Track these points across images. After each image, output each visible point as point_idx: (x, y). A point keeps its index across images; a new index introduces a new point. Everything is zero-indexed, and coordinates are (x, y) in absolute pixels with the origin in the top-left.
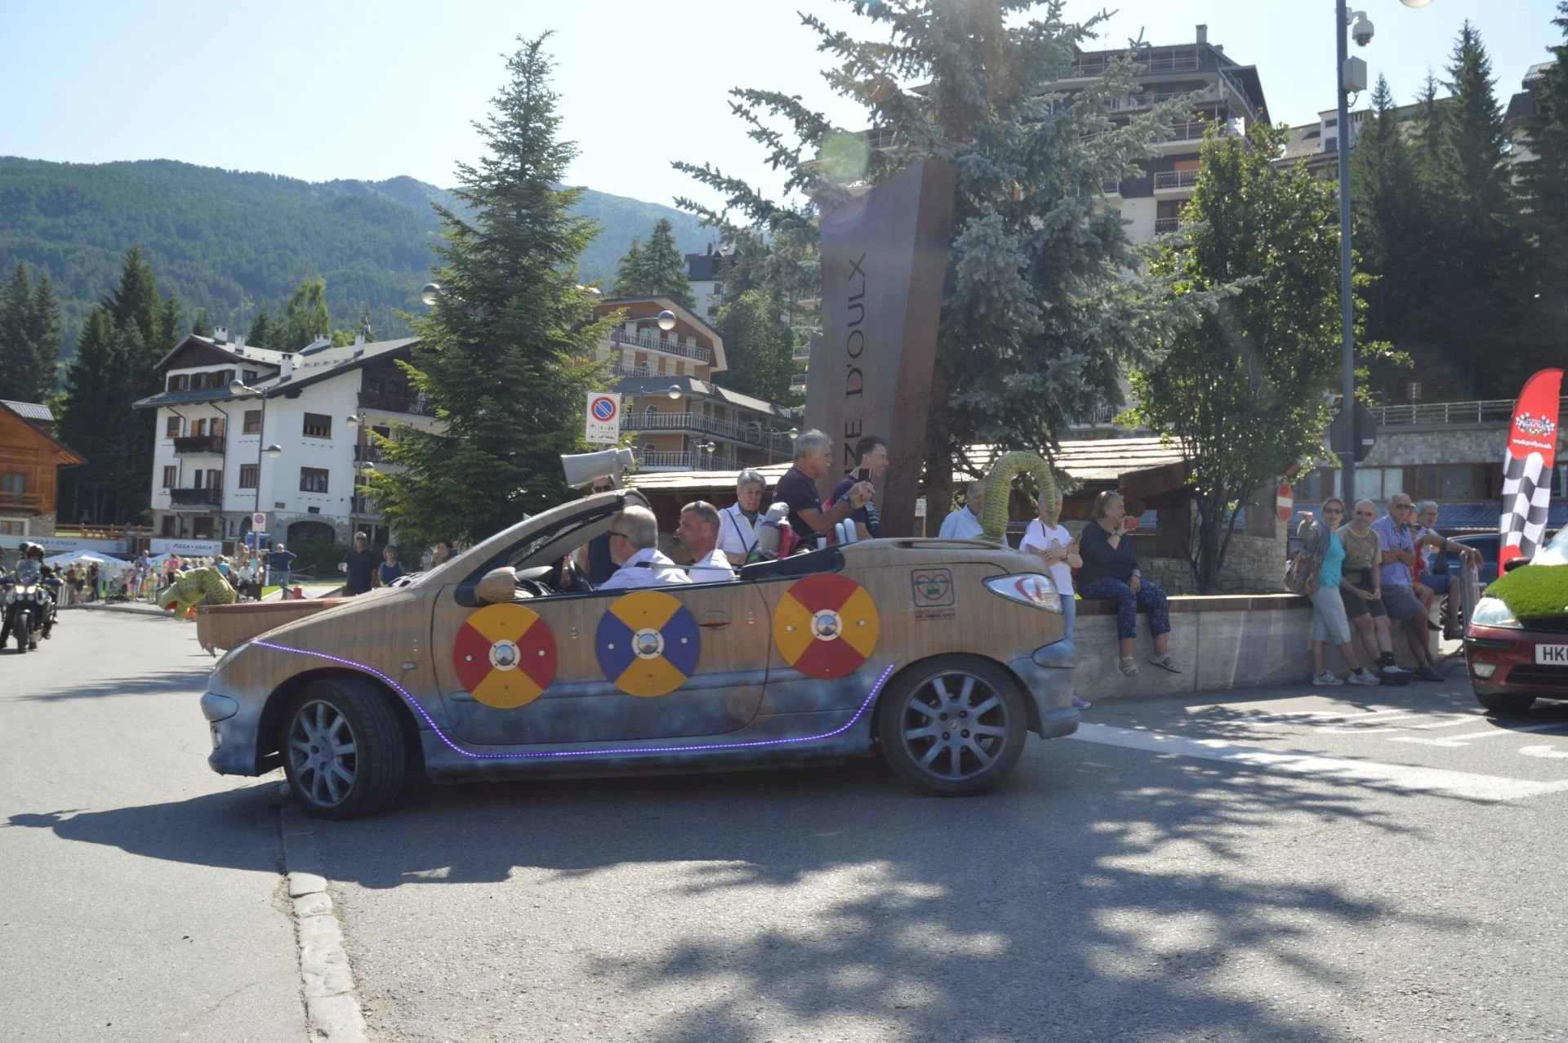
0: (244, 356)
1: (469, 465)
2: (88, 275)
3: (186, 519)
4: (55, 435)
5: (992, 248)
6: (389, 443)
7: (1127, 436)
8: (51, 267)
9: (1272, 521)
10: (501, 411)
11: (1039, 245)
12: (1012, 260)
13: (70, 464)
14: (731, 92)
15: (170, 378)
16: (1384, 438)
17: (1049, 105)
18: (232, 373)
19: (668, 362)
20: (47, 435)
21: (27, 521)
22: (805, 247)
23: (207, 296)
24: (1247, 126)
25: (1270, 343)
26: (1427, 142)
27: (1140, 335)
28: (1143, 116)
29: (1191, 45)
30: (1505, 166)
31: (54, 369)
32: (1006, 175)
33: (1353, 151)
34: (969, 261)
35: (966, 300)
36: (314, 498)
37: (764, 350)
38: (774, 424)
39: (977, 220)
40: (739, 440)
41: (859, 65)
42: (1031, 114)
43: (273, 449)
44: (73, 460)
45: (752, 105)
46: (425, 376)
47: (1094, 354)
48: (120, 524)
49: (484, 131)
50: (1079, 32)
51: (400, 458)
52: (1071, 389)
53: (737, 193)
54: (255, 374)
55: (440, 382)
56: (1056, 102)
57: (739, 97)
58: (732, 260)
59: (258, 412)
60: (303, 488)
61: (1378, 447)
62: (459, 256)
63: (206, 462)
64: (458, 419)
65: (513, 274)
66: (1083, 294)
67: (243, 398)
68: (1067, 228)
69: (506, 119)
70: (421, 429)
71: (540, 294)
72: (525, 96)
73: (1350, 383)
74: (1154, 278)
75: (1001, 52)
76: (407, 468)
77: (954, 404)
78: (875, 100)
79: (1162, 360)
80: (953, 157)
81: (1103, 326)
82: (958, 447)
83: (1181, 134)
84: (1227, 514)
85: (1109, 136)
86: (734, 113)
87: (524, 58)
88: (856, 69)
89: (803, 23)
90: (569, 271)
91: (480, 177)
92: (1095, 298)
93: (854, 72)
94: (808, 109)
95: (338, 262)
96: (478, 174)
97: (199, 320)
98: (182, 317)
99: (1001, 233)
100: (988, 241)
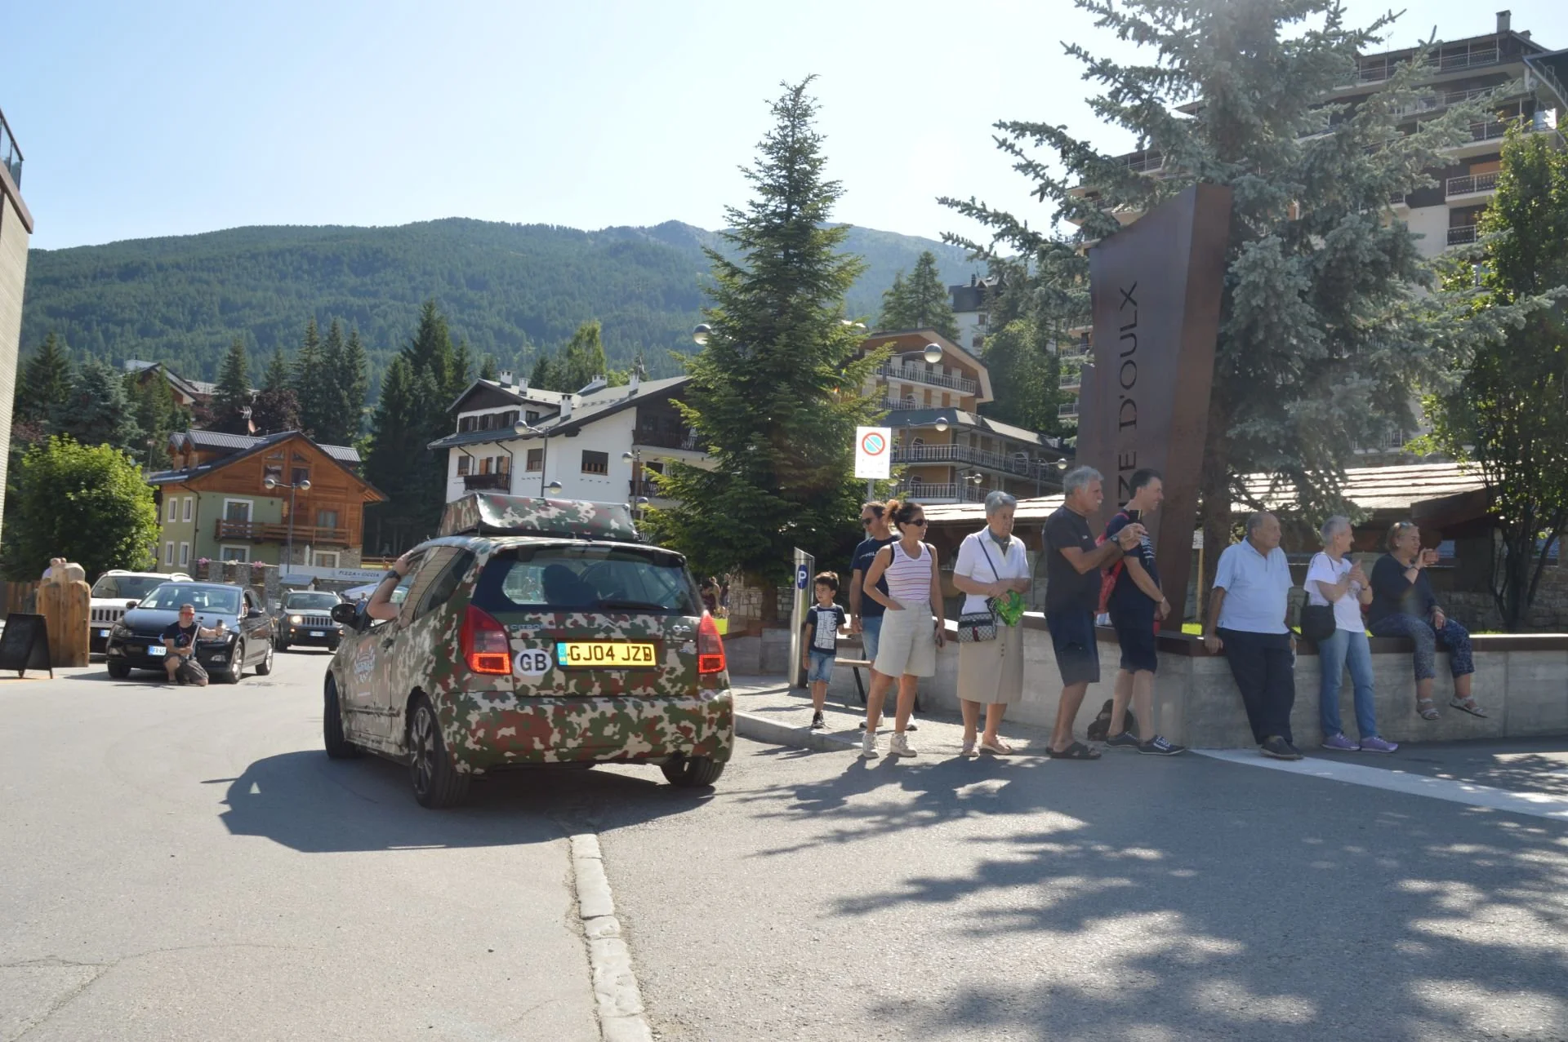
0: (528, 398)
1: (740, 500)
2: (392, 326)
4: (362, 475)
5: (1270, 271)
6: (664, 479)
7: (1418, 461)
8: (360, 322)
10: (771, 447)
11: (1320, 266)
12: (1292, 284)
13: (374, 502)
14: (995, 125)
15: (461, 420)
17: (1329, 118)
18: (517, 414)
19: (933, 393)
20: (355, 475)
21: (337, 554)
22: (1073, 277)
23: (493, 342)
24: (1559, 117)
27: (1434, 356)
28: (1435, 121)
29: (1491, 36)
31: (361, 414)
32: (1284, 194)
34: (1246, 287)
35: (1243, 326)
37: (1030, 380)
38: (1041, 455)
39: (1253, 243)
40: (1006, 471)
41: (1125, 91)
42: (1309, 130)
43: (554, 485)
44: (377, 497)
45: (1017, 137)
46: (698, 414)
47: (1383, 378)
49: (751, 176)
50: (1362, 37)
51: (674, 493)
52: (1358, 416)
53: (1004, 226)
54: (537, 414)
55: (712, 419)
56: (1335, 113)
57: (1003, 129)
58: (997, 290)
59: (540, 451)
62: (729, 296)
64: (730, 455)
65: (782, 313)
66: (1368, 315)
67: (526, 437)
68: (1351, 246)
69: (772, 162)
70: (695, 465)
71: (809, 331)
72: (790, 139)
74: (1449, 294)
75: (1275, 67)
76: (681, 503)
77: (1232, 433)
78: (1142, 125)
79: (1459, 382)
80: (1226, 179)
81: (1392, 348)
82: (1236, 476)
83: (1478, 135)
84: (1538, 543)
85: (1395, 145)
86: (999, 147)
87: (789, 103)
88: (1122, 95)
89: (1066, 54)
90: (836, 308)
91: (748, 219)
92: (1383, 318)
93: (1120, 99)
94: (1074, 138)
95: (614, 307)
96: (747, 217)
97: (486, 365)
98: (472, 363)
99: (1279, 255)
100: (1266, 265)
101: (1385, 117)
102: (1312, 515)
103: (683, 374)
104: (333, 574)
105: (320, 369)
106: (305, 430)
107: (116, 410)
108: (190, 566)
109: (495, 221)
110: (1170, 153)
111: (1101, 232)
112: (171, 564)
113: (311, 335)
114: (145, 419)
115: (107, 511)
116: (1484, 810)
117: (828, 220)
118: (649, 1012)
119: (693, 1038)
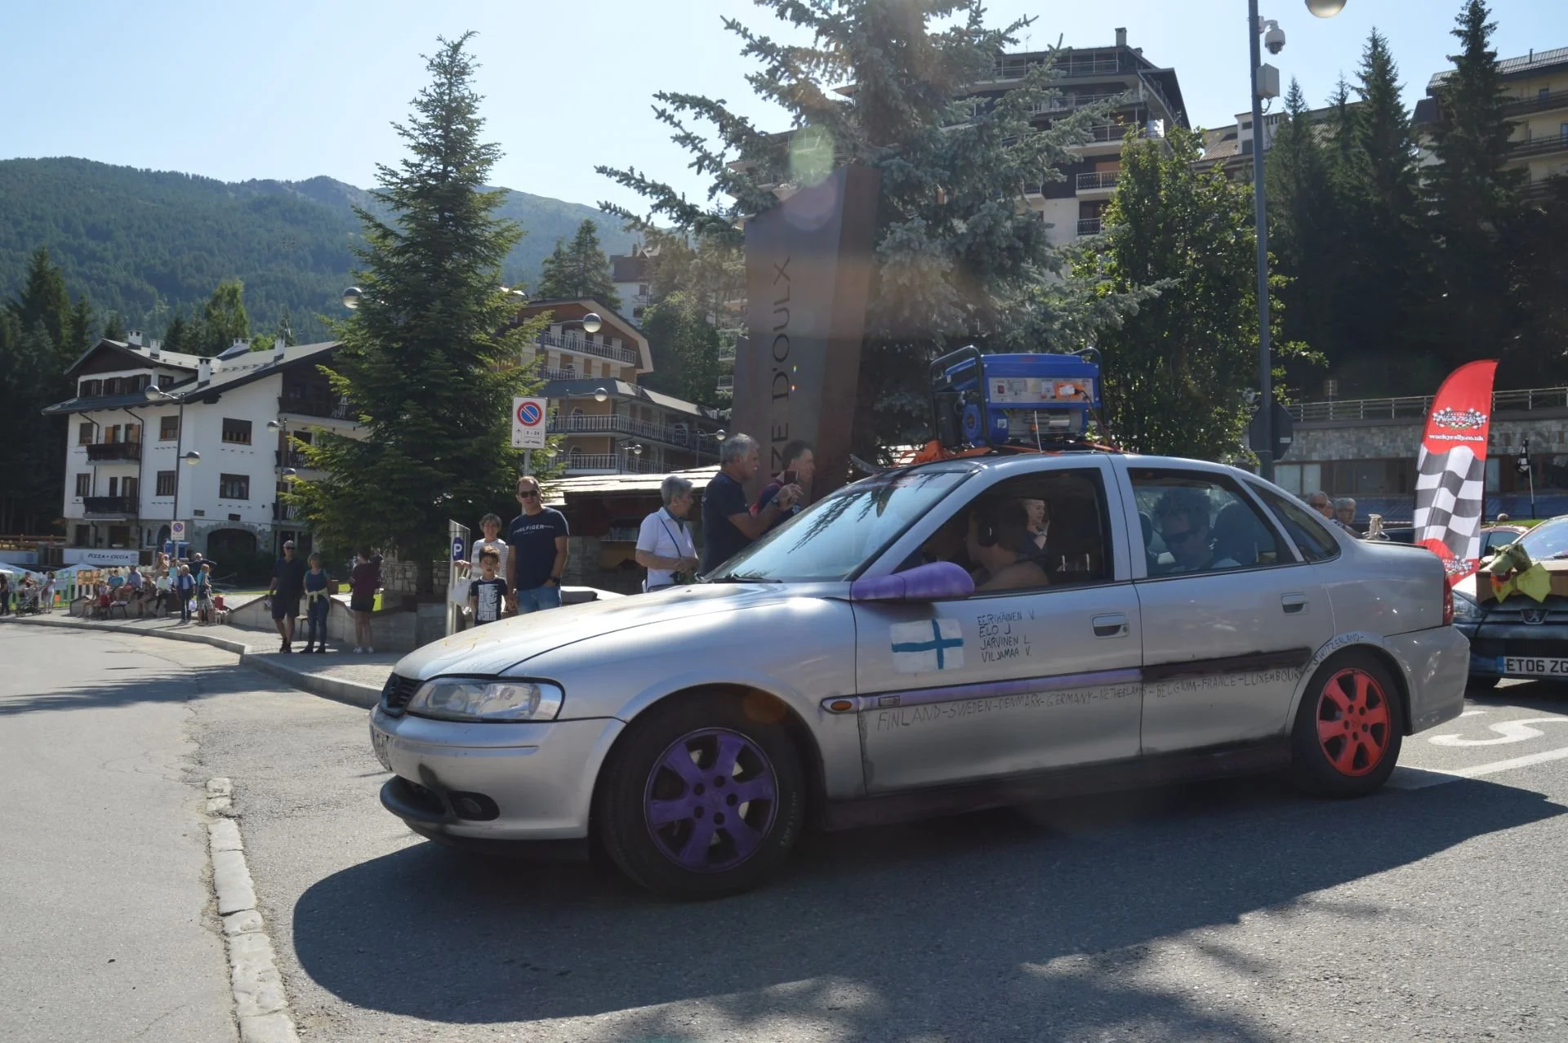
0: (160, 361)
1: (393, 471)
3: (100, 528)
5: (916, 252)
6: (311, 449)
10: (426, 415)
11: (962, 248)
12: (936, 265)
14: (655, 96)
15: (82, 383)
16: (1302, 434)
17: (972, 109)
18: (148, 378)
19: (594, 363)
22: (730, 251)
23: (119, 299)
24: (1166, 128)
26: (1339, 145)
27: (1063, 337)
28: (1063, 121)
29: (1111, 48)
30: (1413, 169)
32: (930, 179)
33: (1269, 153)
34: (895, 265)
35: (891, 303)
36: (235, 505)
37: (690, 352)
38: (701, 426)
39: (901, 224)
40: (665, 442)
41: (783, 69)
42: (953, 119)
43: (191, 455)
45: (677, 109)
46: (348, 382)
49: (405, 133)
50: (1000, 37)
51: (323, 464)
53: (662, 198)
54: (172, 379)
55: (363, 387)
56: (978, 106)
57: (663, 101)
58: (658, 261)
59: (177, 417)
60: (223, 495)
61: (1295, 443)
62: (381, 259)
63: (122, 470)
64: (382, 425)
65: (434, 279)
66: (1004, 298)
67: (159, 404)
68: (989, 232)
69: (427, 121)
70: (344, 435)
71: (464, 297)
72: (446, 98)
73: (1267, 383)
74: (1077, 279)
75: (923, 57)
76: (330, 474)
77: (879, 407)
78: (798, 104)
80: (876, 162)
81: (1026, 328)
82: (884, 447)
83: (1100, 135)
85: (1030, 140)
86: (658, 118)
87: (445, 59)
88: (779, 73)
89: (726, 28)
90: (493, 274)
91: (402, 179)
92: (1019, 299)
93: (777, 77)
94: (732, 113)
95: (257, 265)
96: (400, 176)
97: (111, 324)
98: (95, 321)
99: (925, 238)
100: (912, 246)
101: (1020, 113)
103: (334, 339)
109: (119, 164)
110: (824, 133)
111: (756, 207)
117: (487, 184)
118: (293, 1008)
119: (341, 1029)
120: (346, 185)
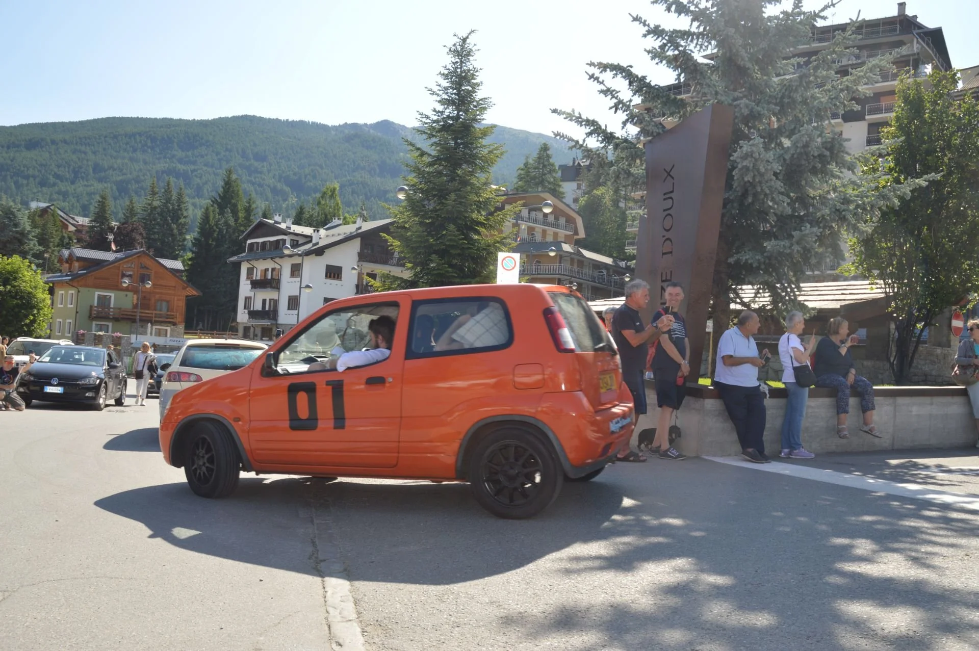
0: (291, 231)
2: (206, 183)
3: (256, 328)
4: (184, 278)
5: (756, 160)
6: (377, 283)
7: (846, 279)
8: (185, 181)
9: (949, 335)
10: (444, 264)
11: (787, 157)
12: (769, 167)
13: (193, 295)
14: (588, 64)
15: (249, 244)
17: (794, 66)
18: (284, 241)
19: (548, 232)
20: (180, 278)
21: (169, 329)
22: (635, 161)
23: (270, 195)
24: (933, 70)
25: (946, 217)
27: (855, 214)
28: (859, 69)
29: (894, 17)
31: (185, 240)
32: (766, 112)
34: (743, 167)
35: (740, 194)
37: (608, 224)
38: (614, 272)
39: (746, 142)
40: (592, 281)
41: (669, 45)
42: (782, 72)
43: (308, 287)
44: (195, 293)
45: (601, 72)
46: (399, 243)
47: (825, 227)
48: (220, 331)
49: (434, 93)
50: (816, 16)
52: (809, 251)
53: (592, 128)
54: (297, 241)
55: (408, 246)
56: (798, 64)
57: (592, 67)
58: (589, 168)
59: (299, 265)
62: (419, 169)
63: (268, 294)
64: (418, 269)
65: (453, 179)
66: (816, 188)
67: (290, 256)
68: (806, 146)
69: (448, 85)
70: (396, 276)
71: (469, 192)
72: (459, 70)
74: (866, 176)
75: (762, 32)
77: (731, 260)
78: (680, 66)
79: (870, 231)
80: (730, 102)
81: (830, 209)
82: (733, 287)
83: (885, 78)
84: (915, 331)
85: (834, 83)
86: (589, 79)
87: (459, 47)
88: (667, 47)
89: (632, 21)
90: (487, 177)
91: (432, 120)
92: (825, 190)
93: (666, 50)
94: (637, 73)
95: (347, 173)
96: (431, 119)
97: (265, 210)
98: (256, 208)
99: (762, 150)
100: (754, 155)
101: (829, 66)
102: (780, 312)
103: (390, 217)
104: (166, 341)
105: (159, 210)
106: (148, 248)
107: (23, 234)
108: (72, 336)
109: (272, 118)
110: (696, 85)
111: (652, 132)
112: (60, 334)
113: (153, 188)
114: (43, 240)
115: (17, 299)
116: (879, 494)
117: (483, 122)
118: (361, 619)
119: (387, 635)
120: (399, 125)
